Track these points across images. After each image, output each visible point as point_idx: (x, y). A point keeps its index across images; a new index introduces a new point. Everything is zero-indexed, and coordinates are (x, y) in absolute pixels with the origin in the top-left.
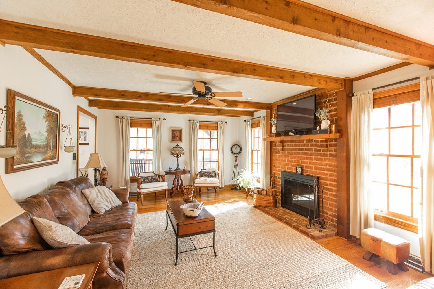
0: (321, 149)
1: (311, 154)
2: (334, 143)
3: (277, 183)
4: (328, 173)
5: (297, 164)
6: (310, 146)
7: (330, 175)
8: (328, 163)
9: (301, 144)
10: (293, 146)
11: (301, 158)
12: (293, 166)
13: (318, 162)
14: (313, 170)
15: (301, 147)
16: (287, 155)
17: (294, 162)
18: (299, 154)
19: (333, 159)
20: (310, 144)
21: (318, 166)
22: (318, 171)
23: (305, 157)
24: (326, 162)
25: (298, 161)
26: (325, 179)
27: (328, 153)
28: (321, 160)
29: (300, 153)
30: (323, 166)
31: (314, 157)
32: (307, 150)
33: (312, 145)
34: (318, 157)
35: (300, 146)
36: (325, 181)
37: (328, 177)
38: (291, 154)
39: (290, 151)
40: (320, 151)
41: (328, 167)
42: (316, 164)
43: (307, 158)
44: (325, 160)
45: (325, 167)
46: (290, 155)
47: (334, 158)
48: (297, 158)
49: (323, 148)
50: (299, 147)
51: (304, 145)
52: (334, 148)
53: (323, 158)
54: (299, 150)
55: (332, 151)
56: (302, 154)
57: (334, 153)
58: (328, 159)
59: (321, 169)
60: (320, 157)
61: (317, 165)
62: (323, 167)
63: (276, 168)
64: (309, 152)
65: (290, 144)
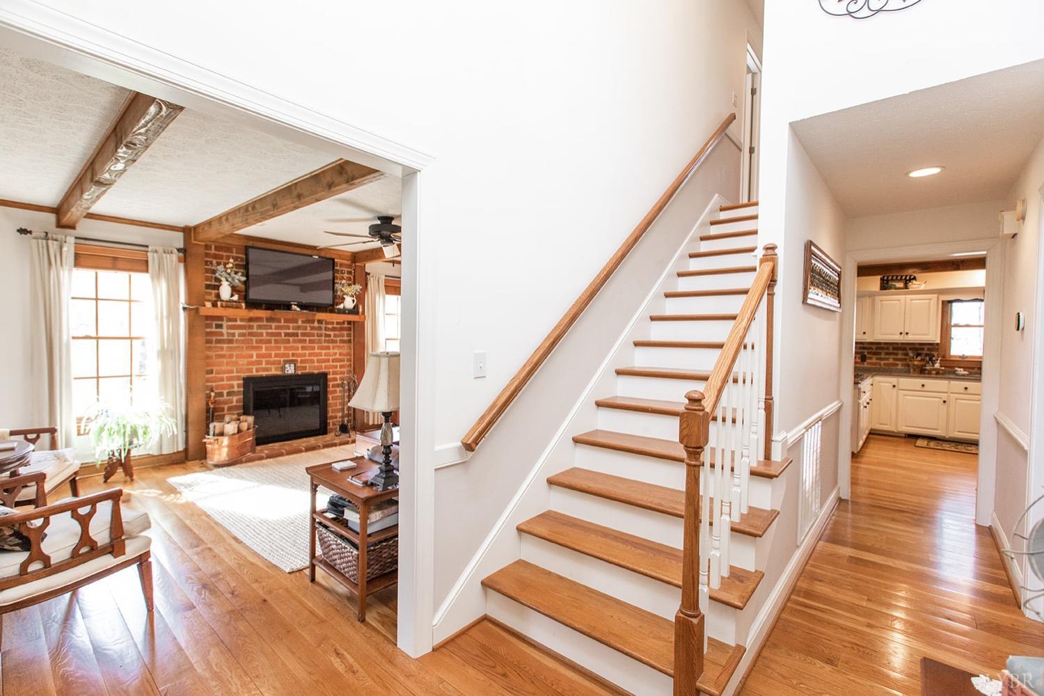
0: (332, 333)
1: (311, 341)
2: (346, 325)
3: (223, 406)
4: (338, 364)
5: (282, 359)
6: (309, 328)
7: (341, 367)
8: (338, 352)
9: (291, 325)
10: (273, 328)
11: (292, 348)
12: (273, 363)
13: (323, 352)
14: (316, 364)
15: (291, 331)
16: (255, 344)
17: (275, 357)
18: (288, 342)
19: (343, 346)
20: (310, 326)
21: (323, 357)
22: (323, 365)
23: (300, 345)
24: (335, 351)
25: (284, 354)
26: (335, 373)
27: (338, 339)
28: (328, 348)
29: (289, 340)
30: (330, 356)
31: (316, 345)
32: (303, 335)
33: (312, 328)
34: (323, 344)
35: (289, 329)
36: (334, 376)
37: (338, 369)
38: (269, 342)
39: (265, 337)
40: (330, 336)
41: (338, 356)
42: (320, 354)
43: (303, 348)
44: (334, 348)
45: (334, 357)
46: (264, 346)
47: (345, 345)
48: (282, 349)
49: (334, 332)
50: (288, 331)
51: (299, 328)
52: (345, 332)
53: (331, 345)
54: (287, 335)
55: (343, 336)
56: (294, 341)
57: (346, 338)
58: (338, 346)
59: (328, 361)
60: (326, 344)
61: (321, 356)
62: (331, 358)
63: (217, 375)
64: (308, 339)
65: (265, 325)
